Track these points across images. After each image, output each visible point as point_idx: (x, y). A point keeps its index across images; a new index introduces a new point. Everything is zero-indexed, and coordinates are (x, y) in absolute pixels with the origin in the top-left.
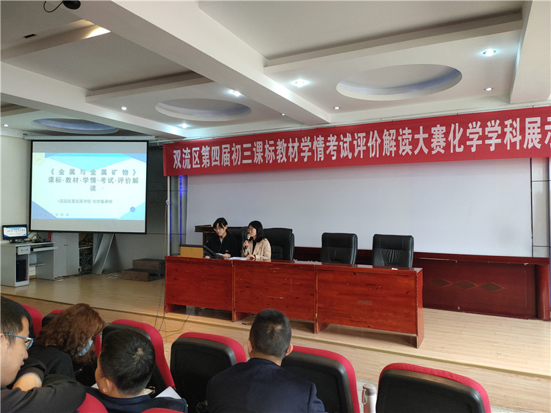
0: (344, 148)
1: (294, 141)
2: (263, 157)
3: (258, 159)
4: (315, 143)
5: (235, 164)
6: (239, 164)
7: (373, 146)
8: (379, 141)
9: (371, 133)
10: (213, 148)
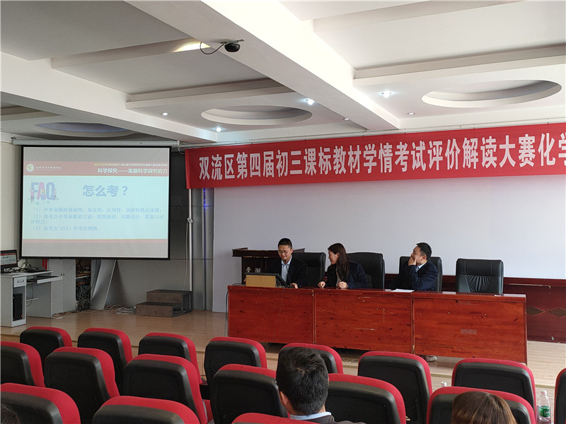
0: (416, 158)
1: (354, 150)
2: (317, 167)
3: (310, 169)
4: (381, 152)
5: (280, 175)
6: (286, 174)
7: (451, 156)
8: (458, 151)
9: (449, 141)
10: (252, 155)
